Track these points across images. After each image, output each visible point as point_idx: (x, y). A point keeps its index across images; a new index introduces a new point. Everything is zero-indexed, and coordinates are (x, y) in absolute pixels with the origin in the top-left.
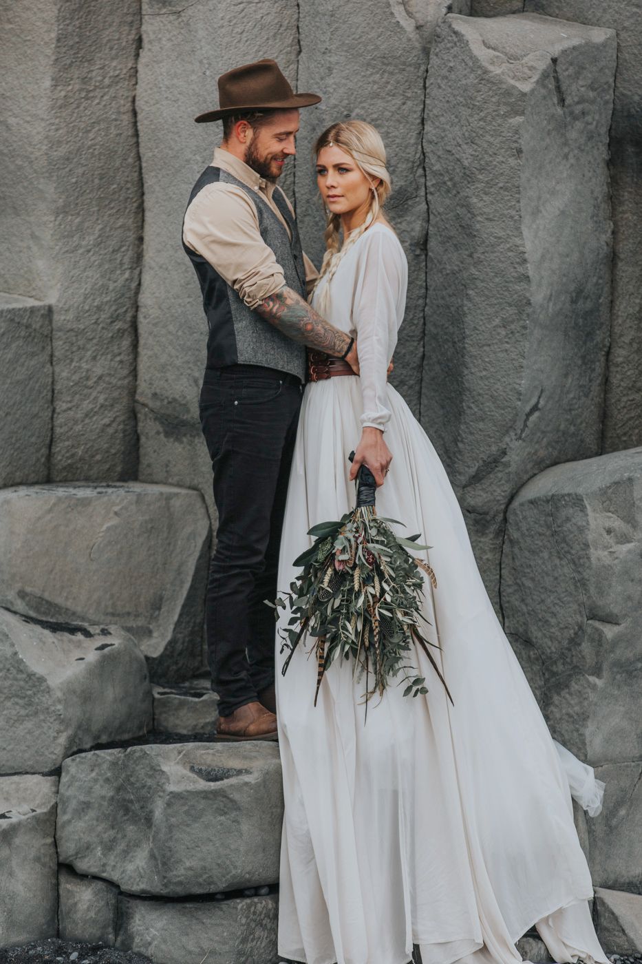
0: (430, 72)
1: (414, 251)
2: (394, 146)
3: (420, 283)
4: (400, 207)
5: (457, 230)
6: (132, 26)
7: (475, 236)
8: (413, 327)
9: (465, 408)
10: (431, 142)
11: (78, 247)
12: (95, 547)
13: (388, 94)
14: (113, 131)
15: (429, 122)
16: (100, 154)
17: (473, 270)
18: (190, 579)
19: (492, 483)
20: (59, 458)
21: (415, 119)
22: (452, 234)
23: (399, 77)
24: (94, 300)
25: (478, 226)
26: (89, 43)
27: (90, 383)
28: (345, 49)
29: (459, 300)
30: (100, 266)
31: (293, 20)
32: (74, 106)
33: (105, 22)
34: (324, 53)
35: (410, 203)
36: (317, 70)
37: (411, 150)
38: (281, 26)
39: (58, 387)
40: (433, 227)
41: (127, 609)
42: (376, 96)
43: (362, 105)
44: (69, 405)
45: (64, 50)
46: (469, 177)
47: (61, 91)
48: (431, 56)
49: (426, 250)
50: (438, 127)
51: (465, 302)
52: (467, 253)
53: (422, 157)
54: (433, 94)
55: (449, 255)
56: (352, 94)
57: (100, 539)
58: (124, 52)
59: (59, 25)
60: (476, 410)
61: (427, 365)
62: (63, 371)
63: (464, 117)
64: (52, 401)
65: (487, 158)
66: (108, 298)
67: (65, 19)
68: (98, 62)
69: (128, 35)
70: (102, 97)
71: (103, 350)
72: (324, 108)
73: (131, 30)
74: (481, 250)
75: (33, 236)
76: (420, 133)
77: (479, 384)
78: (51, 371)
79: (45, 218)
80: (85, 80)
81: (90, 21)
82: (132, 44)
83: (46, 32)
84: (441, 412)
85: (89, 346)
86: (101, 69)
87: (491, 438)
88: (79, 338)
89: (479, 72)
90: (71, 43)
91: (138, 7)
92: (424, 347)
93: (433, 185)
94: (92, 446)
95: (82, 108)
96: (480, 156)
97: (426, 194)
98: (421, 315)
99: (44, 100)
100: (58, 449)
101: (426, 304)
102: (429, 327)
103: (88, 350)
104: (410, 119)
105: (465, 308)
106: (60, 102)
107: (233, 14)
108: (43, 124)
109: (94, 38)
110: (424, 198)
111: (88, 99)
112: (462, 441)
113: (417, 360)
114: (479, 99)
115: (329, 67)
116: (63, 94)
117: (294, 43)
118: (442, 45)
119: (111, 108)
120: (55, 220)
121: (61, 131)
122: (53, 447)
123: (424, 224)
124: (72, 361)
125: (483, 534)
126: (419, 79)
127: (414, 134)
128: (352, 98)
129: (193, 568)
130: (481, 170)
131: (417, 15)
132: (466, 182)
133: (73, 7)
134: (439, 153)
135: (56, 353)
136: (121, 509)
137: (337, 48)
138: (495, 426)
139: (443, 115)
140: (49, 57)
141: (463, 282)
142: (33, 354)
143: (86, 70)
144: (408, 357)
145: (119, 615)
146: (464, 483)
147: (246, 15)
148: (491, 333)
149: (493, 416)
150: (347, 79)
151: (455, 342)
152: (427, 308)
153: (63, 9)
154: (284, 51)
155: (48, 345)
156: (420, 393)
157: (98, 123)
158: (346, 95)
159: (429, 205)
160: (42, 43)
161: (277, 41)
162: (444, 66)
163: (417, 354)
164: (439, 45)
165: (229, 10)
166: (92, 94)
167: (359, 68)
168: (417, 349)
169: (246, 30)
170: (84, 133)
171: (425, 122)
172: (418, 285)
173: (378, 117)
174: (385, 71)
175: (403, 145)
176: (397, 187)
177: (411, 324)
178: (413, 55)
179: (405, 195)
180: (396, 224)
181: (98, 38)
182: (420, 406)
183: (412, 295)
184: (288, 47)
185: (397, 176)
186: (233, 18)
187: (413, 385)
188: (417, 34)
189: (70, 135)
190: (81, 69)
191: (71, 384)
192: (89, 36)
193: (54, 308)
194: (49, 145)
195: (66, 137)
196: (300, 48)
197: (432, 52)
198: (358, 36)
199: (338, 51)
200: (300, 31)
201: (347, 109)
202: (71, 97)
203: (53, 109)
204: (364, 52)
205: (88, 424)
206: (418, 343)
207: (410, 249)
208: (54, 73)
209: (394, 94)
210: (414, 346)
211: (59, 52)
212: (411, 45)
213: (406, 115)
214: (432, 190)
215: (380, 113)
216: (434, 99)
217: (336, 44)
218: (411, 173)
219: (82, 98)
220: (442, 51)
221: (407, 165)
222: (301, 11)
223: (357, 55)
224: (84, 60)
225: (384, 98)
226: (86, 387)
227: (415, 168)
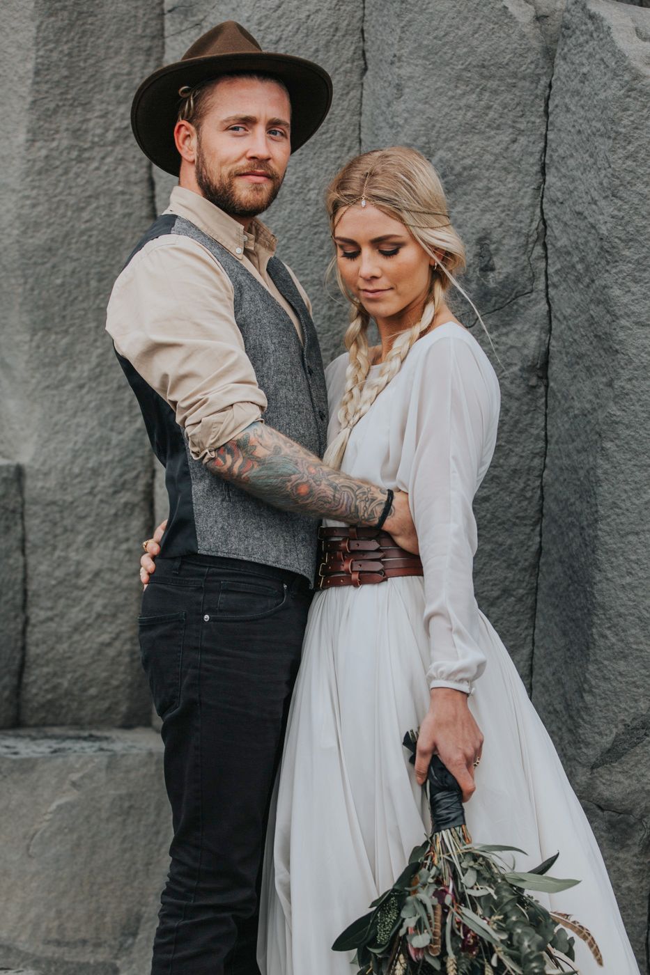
0: (554, 87)
1: (528, 379)
2: (498, 211)
3: (535, 432)
4: (507, 309)
5: (591, 343)
6: (149, 55)
7: (617, 351)
8: (525, 503)
9: (596, 637)
10: (554, 202)
11: (66, 379)
12: (37, 836)
13: (489, 126)
14: (119, 210)
15: (553, 170)
16: (99, 242)
17: (613, 409)
19: (639, 762)
20: (34, 691)
21: (533, 165)
22: (583, 350)
23: (507, 97)
24: (88, 459)
25: (622, 335)
26: (84, 78)
27: (82, 582)
28: (422, 54)
29: (591, 459)
30: (98, 408)
31: (355, 20)
32: (60, 171)
33: (108, 48)
34: (392, 63)
35: (521, 301)
36: (383, 92)
37: (525, 216)
38: (337, 29)
39: (32, 587)
40: (557, 341)
41: (82, 935)
42: (471, 129)
43: (448, 144)
44: (50, 614)
45: (45, 87)
46: (608, 253)
47: (41, 148)
48: (557, 61)
49: (547, 378)
50: (565, 176)
51: (600, 461)
52: (604, 380)
53: (542, 226)
54: (558, 124)
55: (579, 386)
56: (434, 126)
57: (45, 824)
59: (38, 50)
60: (614, 640)
61: (544, 564)
62: (40, 563)
63: (602, 155)
64: (24, 606)
65: (638, 221)
66: (110, 457)
67: (47, 41)
68: (98, 107)
69: (144, 68)
70: (103, 158)
71: (101, 535)
73: (147, 61)
74: (626, 374)
75: (3, 365)
76: (539, 188)
77: (618, 598)
78: (21, 563)
79: (18, 338)
80: (76, 133)
81: (86, 45)
83: (21, 61)
84: (562, 642)
85: (80, 527)
86: (101, 117)
87: (638, 687)
88: (66, 514)
89: (627, 77)
90: (56, 77)
91: (159, 27)
92: (541, 535)
93: (557, 272)
94: (84, 675)
95: (71, 175)
96: (627, 218)
97: (547, 287)
98: (538, 483)
99: (17, 162)
100: (33, 678)
101: (545, 467)
102: (550, 504)
103: (79, 533)
104: (524, 166)
105: (599, 472)
106: (38, 165)
107: (264, 12)
108: (14, 198)
109: (91, 71)
110: (543, 294)
111: (81, 162)
112: (590, 692)
113: (529, 556)
114: (625, 122)
115: (398, 85)
116: (44, 152)
117: (356, 56)
118: (571, 42)
119: (116, 175)
120: (31, 340)
121: (40, 208)
122: (25, 675)
123: (543, 336)
124: (55, 548)
125: (624, 846)
126: (537, 101)
127: (530, 190)
128: (434, 133)
130: (628, 241)
132: (603, 262)
133: (59, 24)
134: (566, 218)
135: (31, 537)
136: (82, 778)
137: (411, 53)
138: (645, 668)
139: (572, 156)
140: (23, 98)
141: (597, 428)
143: (78, 118)
144: (515, 551)
145: (67, 944)
146: (593, 760)
148: (640, 513)
149: (641, 651)
150: (426, 103)
151: (583, 528)
152: (546, 472)
153: (43, 27)
154: (341, 70)
155: (16, 524)
156: (535, 609)
157: (97, 197)
158: (423, 128)
159: (552, 305)
160: (16, 78)
161: (331, 54)
162: (575, 73)
163: (529, 546)
164: (568, 42)
165: (258, 7)
166: (86, 155)
167: (444, 85)
168: (529, 539)
169: (284, 37)
170: (74, 212)
171: (546, 170)
172: (532, 435)
173: (474, 163)
174: (484, 89)
175: (512, 209)
176: (501, 277)
177: (522, 498)
178: (529, 61)
179: (513, 290)
180: (499, 336)
181: (97, 71)
182: (534, 630)
183: (523, 451)
184: (347, 63)
185: (501, 259)
186: (263, 19)
187: (523, 596)
188: (536, 27)
189: (53, 214)
190: (71, 117)
191: (53, 582)
192: (84, 69)
193: (27, 470)
194: (22, 229)
195: (47, 217)
196: (366, 64)
197: (557, 55)
198: (443, 33)
199: (412, 59)
200: (366, 35)
201: (425, 151)
202: (55, 158)
203: (28, 176)
204: (451, 58)
205: (78, 642)
206: (531, 528)
207: (521, 377)
208: (31, 122)
209: (499, 125)
210: (525, 534)
211: (38, 91)
212: (526, 44)
213: (517, 160)
214: (555, 279)
215: (477, 157)
216: (559, 130)
217: (410, 48)
218: (524, 254)
219: (72, 160)
220: (573, 51)
221: (517, 239)
222: (366, 5)
223: (441, 63)
224: (76, 104)
225: (484, 133)
226: (77, 587)
227: (531, 246)
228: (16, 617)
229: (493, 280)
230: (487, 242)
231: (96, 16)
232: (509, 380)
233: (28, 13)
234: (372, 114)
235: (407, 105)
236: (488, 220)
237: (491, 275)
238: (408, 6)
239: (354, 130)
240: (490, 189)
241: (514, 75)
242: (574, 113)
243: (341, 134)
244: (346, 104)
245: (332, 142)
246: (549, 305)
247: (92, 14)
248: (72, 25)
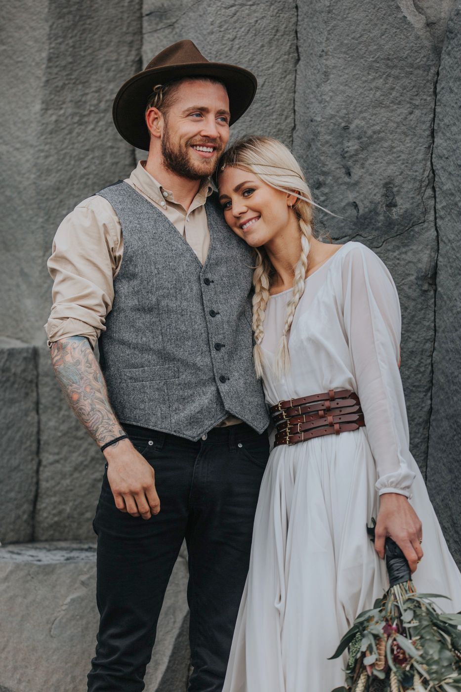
0: (441, 74)
1: (422, 286)
3: (427, 324)
4: (406, 234)
6: (131, 47)
8: (419, 376)
10: (441, 157)
12: (57, 622)
13: (392, 102)
14: (109, 159)
15: (440, 134)
16: (94, 183)
18: (166, 660)
20: (45, 515)
21: (424, 131)
23: (406, 81)
26: (84, 64)
28: (343, 50)
31: (291, 25)
32: (66, 131)
33: (102, 41)
34: (321, 56)
35: (416, 229)
36: (314, 77)
37: (419, 167)
38: (277, 31)
39: (44, 438)
40: (443, 258)
42: (379, 104)
43: (362, 115)
44: (57, 457)
45: (55, 70)
47: (52, 115)
48: (443, 56)
49: (436, 285)
50: (449, 139)
53: (432, 175)
55: (460, 290)
56: (352, 102)
57: (63, 613)
58: (122, 74)
59: (50, 43)
61: (434, 420)
62: (49, 420)
64: (38, 453)
67: (57, 37)
68: (94, 85)
69: (127, 56)
70: (97, 122)
72: (319, 119)
73: (130, 51)
75: (23, 274)
76: (429, 147)
78: (36, 420)
79: (34, 254)
80: (78, 104)
81: (85, 40)
82: (132, 66)
83: (38, 51)
84: (449, 477)
86: (96, 92)
90: (63, 63)
91: (139, 26)
92: (431, 399)
93: (443, 208)
94: (82, 503)
95: (74, 134)
97: (436, 218)
98: (429, 361)
99: (34, 125)
100: (44, 505)
101: (434, 349)
102: (437, 376)
104: (418, 131)
106: (50, 127)
107: (224, 19)
108: (32, 151)
109: (89, 58)
110: (432, 224)
111: (81, 124)
113: (423, 415)
115: (325, 72)
116: (54, 118)
117: (292, 50)
118: (454, 42)
119: (107, 134)
121: (51, 159)
122: (38, 503)
123: (433, 254)
124: (60, 409)
126: (428, 84)
127: (423, 149)
128: (352, 107)
129: (171, 647)
131: (429, 11)
133: (66, 24)
134: (451, 169)
135: (43, 401)
136: (89, 578)
137: (335, 49)
139: (455, 124)
140: (38, 78)
142: (12, 402)
143: (79, 93)
144: (413, 411)
147: (238, 20)
150: (346, 85)
152: (435, 353)
153: (55, 26)
154: (280, 60)
155: (32, 391)
156: (427, 453)
157: (92, 150)
158: (344, 103)
159: (439, 231)
160: (33, 64)
161: (273, 48)
162: (457, 65)
163: (423, 407)
164: (452, 42)
165: (220, 14)
166: (85, 119)
167: (359, 72)
168: (423, 402)
169: (238, 36)
170: (76, 161)
171: (435, 134)
172: (425, 326)
173: (381, 128)
174: (389, 76)
175: (410, 162)
176: (402, 211)
177: (417, 372)
178: (422, 56)
179: (410, 220)
180: (400, 254)
181: (93, 59)
182: (426, 468)
183: (418, 338)
184: (285, 55)
185: (402, 198)
186: (223, 23)
187: (418, 443)
188: (427, 31)
189: (61, 163)
190: (74, 92)
191: (59, 434)
192: (84, 56)
193: (41, 351)
194: (38, 174)
195: (56, 165)
196: (298, 56)
197: (443, 51)
198: (359, 35)
199: (336, 53)
200: (299, 35)
201: (345, 119)
202: (63, 122)
203: (42, 135)
204: (365, 53)
205: (77, 478)
206: (424, 394)
207: (417, 284)
208: (45, 95)
209: (400, 102)
210: (420, 398)
211: (50, 73)
212: (420, 44)
213: (413, 126)
214: (442, 213)
215: (383, 124)
216: (445, 105)
217: (334, 45)
218: (419, 194)
219: (75, 123)
220: (455, 49)
221: (413, 184)
222: (299, 13)
223: (358, 57)
224: (78, 82)
225: (388, 107)
226: (76, 438)
227: (423, 189)
228: (32, 460)
229: (395, 214)
230: (391, 186)
231: (93, 18)
232: (407, 286)
233: (43, 16)
234: (304, 93)
235: (332, 86)
236: (392, 170)
237: (394, 209)
238: (333, 15)
239: (290, 104)
240: (393, 147)
241: (412, 66)
242: (456, 94)
243: (280, 107)
244: (284, 85)
245: (273, 112)
246: (437, 232)
247: (90, 17)
248: (75, 25)
